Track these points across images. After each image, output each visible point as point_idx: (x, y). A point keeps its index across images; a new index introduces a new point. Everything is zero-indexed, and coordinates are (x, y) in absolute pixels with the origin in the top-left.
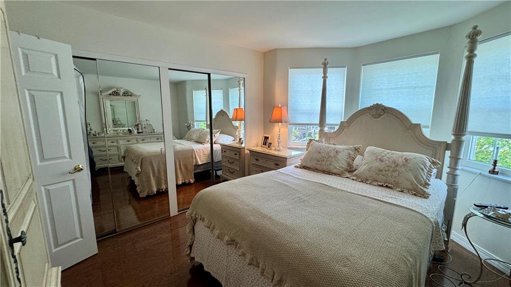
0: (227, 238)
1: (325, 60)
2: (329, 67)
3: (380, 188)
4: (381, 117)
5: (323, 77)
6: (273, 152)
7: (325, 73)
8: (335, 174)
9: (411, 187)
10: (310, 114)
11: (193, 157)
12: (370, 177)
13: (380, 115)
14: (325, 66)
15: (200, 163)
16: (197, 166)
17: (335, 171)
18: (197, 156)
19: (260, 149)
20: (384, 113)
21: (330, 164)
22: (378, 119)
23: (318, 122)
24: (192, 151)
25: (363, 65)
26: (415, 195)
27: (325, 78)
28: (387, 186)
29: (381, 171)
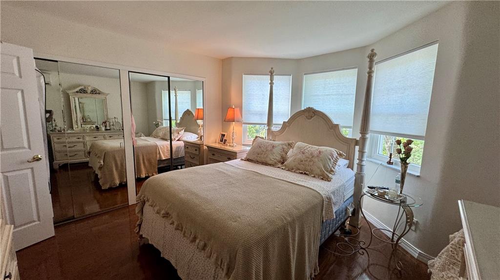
0: (163, 212)
1: (272, 68)
2: (275, 75)
3: (300, 175)
4: (313, 118)
5: (270, 83)
6: (228, 148)
7: (272, 80)
8: (270, 165)
9: (320, 173)
10: (261, 114)
11: (156, 153)
12: (295, 166)
13: (312, 117)
14: (272, 74)
15: (164, 159)
16: (161, 161)
17: (270, 162)
18: (161, 152)
19: (217, 146)
20: (315, 115)
21: (267, 156)
22: (311, 120)
23: (266, 122)
24: (156, 146)
25: (305, 74)
26: (322, 179)
27: (272, 84)
28: (305, 174)
29: (302, 161)
